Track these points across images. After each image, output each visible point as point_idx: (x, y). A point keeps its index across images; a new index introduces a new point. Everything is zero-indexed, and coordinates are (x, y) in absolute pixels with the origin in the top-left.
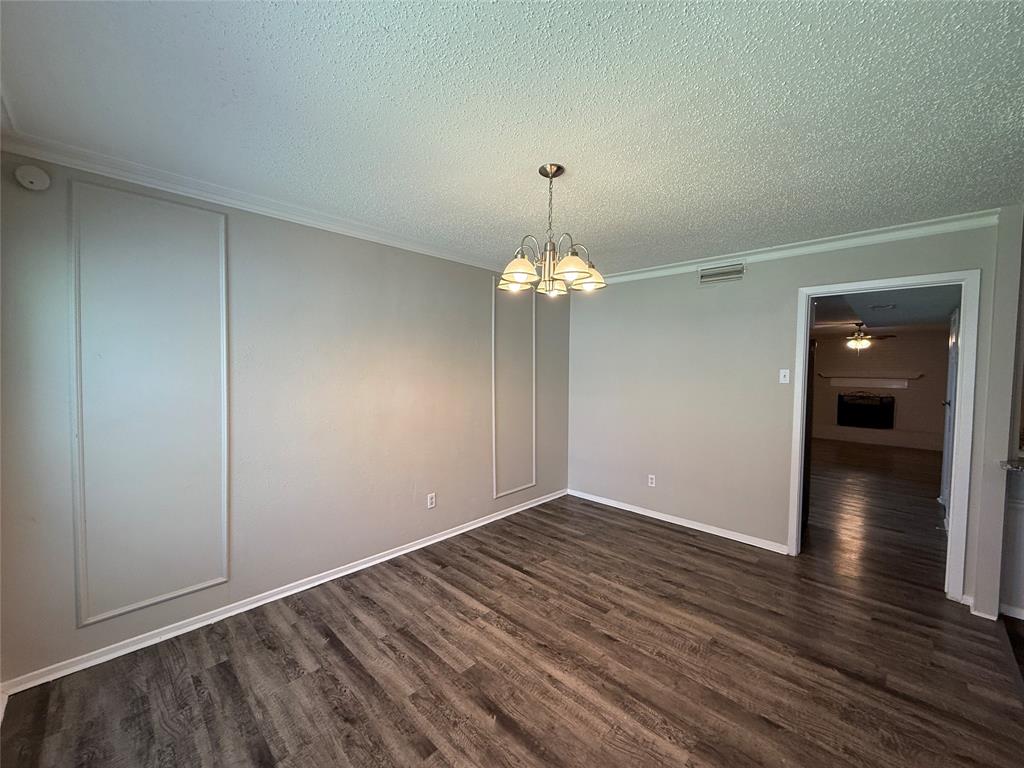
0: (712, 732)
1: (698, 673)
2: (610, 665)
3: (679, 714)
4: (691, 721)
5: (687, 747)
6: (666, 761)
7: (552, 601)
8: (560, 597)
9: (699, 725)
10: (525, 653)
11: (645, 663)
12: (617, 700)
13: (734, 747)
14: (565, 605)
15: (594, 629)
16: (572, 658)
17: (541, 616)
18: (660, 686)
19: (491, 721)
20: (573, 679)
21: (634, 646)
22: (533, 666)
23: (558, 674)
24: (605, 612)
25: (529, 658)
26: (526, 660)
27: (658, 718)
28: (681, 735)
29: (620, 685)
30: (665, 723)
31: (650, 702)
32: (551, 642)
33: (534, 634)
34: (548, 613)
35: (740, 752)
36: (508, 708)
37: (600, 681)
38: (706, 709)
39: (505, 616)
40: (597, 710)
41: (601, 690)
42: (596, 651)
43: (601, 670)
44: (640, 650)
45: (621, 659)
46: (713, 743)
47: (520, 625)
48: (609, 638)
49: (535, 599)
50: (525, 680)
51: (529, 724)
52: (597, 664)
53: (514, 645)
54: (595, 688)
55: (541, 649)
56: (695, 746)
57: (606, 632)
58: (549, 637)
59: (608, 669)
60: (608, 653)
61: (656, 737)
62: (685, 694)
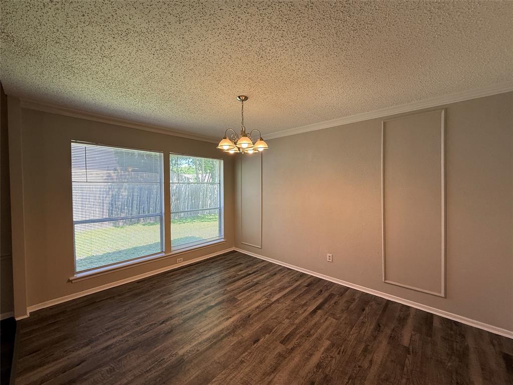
0: (186, 368)
1: (226, 378)
2: (235, 337)
3: (200, 358)
4: (195, 361)
5: (184, 355)
6: (182, 346)
7: (287, 321)
8: (292, 324)
9: (192, 364)
11: (236, 353)
13: (176, 374)
14: (284, 326)
16: (241, 325)
18: (218, 355)
20: (229, 325)
21: (249, 351)
22: (237, 313)
23: (232, 320)
24: (281, 343)
25: (242, 312)
27: (201, 348)
28: (190, 355)
29: (222, 339)
30: (198, 351)
31: (210, 348)
32: (251, 319)
33: (257, 314)
35: (173, 376)
37: (226, 333)
38: (200, 371)
40: (211, 329)
42: (246, 334)
43: (232, 334)
44: (246, 353)
45: (239, 343)
46: (182, 366)
48: (257, 341)
50: (229, 311)
52: (237, 333)
53: (250, 308)
54: (222, 330)
55: (247, 316)
56: (183, 359)
60: (244, 338)
61: (192, 346)
62: (212, 364)
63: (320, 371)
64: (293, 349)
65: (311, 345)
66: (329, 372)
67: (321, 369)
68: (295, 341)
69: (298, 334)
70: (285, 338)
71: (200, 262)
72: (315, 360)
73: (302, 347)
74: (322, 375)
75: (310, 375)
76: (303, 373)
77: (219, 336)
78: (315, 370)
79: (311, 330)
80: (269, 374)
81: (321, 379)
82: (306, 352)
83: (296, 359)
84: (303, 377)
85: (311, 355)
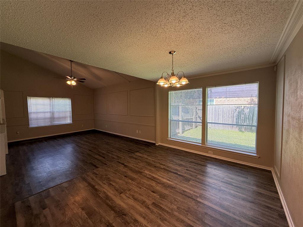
2: (155, 184)
7: (175, 207)
8: (172, 210)
10: (178, 186)
12: (155, 178)
14: (169, 205)
15: (158, 195)
16: (165, 185)
17: (177, 199)
19: (179, 174)
20: (164, 181)
21: (147, 190)
22: (174, 183)
23: (168, 182)
24: (153, 203)
25: (176, 185)
26: (177, 184)
29: (154, 180)
32: (171, 189)
33: (178, 192)
34: (175, 200)
36: (177, 176)
37: (158, 181)
39: (190, 198)
41: (158, 179)
42: (158, 188)
44: (145, 189)
45: (152, 186)
47: (183, 194)
48: (153, 192)
49: (183, 208)
50: (176, 180)
51: (172, 174)
52: (158, 184)
53: (182, 188)
54: (159, 179)
55: (174, 187)
57: (154, 194)
58: (172, 191)
59: (156, 183)
60: (155, 187)
63: (132, 221)
64: (148, 208)
65: (152, 219)
66: (130, 226)
67: (133, 221)
68: (155, 210)
69: (162, 212)
70: (157, 205)
71: (216, 159)
72: (141, 220)
73: (151, 214)
74: (129, 221)
75: (130, 214)
76: (132, 211)
77: (155, 179)
78: (133, 218)
79: (168, 222)
80: (133, 197)
81: (127, 220)
82: (147, 215)
83: (141, 209)
84: (129, 211)
85: (144, 218)
